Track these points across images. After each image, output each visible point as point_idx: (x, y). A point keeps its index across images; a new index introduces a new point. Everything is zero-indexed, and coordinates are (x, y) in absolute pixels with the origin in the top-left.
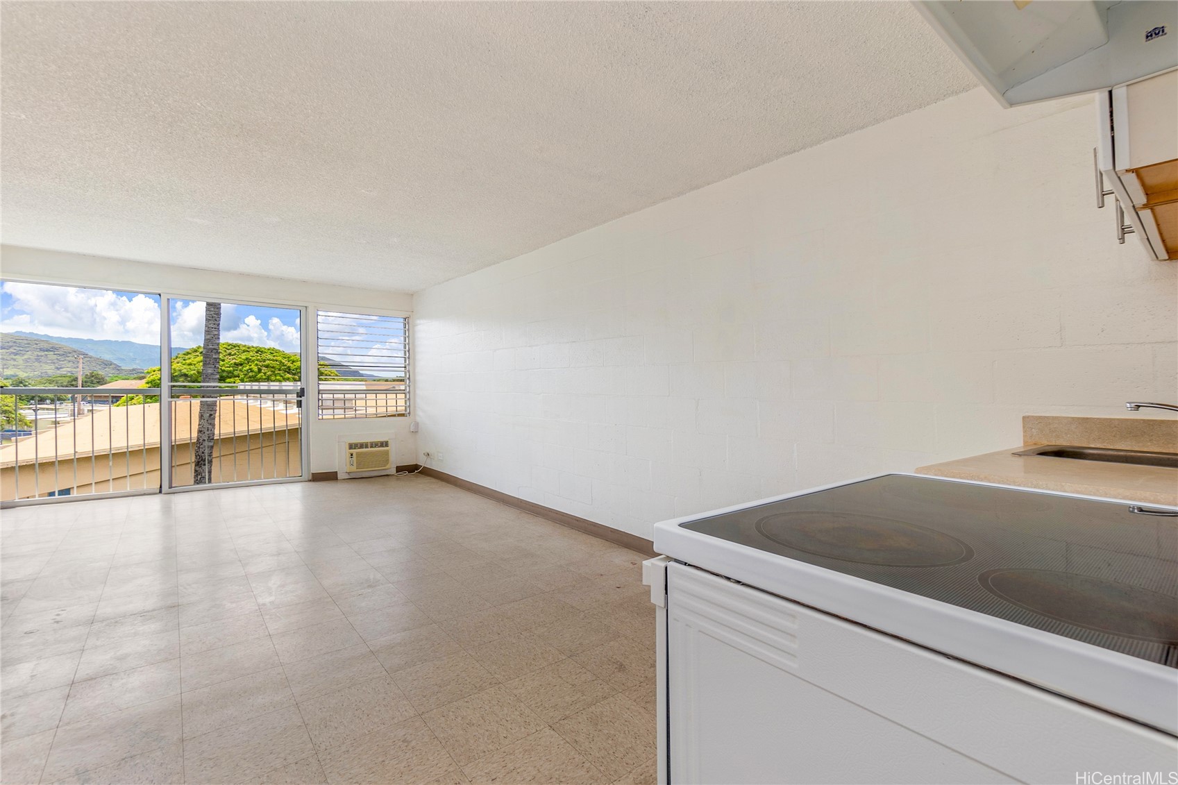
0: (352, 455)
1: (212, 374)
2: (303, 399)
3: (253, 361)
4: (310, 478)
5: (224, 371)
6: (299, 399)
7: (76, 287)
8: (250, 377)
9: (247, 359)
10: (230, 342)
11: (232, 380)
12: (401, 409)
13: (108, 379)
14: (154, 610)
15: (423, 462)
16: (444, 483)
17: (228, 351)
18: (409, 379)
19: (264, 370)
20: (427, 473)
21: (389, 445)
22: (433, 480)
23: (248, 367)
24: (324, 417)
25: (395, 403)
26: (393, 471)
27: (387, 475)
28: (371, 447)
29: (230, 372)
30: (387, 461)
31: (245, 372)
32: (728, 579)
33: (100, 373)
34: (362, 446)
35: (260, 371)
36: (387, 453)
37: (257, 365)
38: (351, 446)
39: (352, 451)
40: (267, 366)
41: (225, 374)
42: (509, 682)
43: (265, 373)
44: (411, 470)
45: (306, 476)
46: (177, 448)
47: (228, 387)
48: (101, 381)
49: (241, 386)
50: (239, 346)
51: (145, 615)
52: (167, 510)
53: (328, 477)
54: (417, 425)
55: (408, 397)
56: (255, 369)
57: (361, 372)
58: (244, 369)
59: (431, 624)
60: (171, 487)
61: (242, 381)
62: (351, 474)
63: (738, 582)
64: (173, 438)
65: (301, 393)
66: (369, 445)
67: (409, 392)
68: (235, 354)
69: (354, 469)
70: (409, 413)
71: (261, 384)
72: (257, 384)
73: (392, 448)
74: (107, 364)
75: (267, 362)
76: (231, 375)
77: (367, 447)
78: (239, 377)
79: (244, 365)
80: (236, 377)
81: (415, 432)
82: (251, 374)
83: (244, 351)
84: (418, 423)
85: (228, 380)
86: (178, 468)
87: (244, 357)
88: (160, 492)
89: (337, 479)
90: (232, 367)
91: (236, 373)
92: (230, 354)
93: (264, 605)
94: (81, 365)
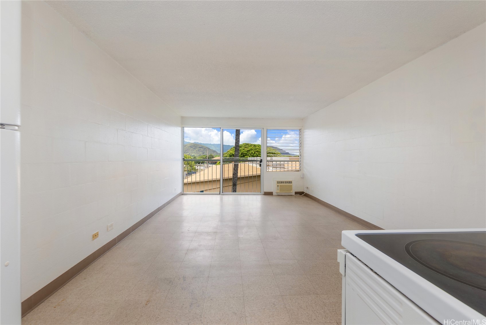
0: (278, 186)
1: (237, 154)
2: (262, 163)
3: (253, 150)
4: (264, 193)
5: (244, 153)
6: (260, 163)
7: (211, 128)
8: (252, 155)
9: (251, 149)
10: (246, 143)
11: (246, 156)
12: (298, 168)
13: (214, 156)
14: (210, 232)
15: (306, 191)
16: (313, 201)
17: (245, 146)
18: (301, 155)
19: (256, 153)
20: (307, 195)
21: (292, 183)
22: (309, 199)
23: (251, 152)
24: (269, 170)
25: (295, 166)
26: (294, 194)
27: (291, 195)
28: (285, 183)
29: (246, 154)
30: (291, 189)
31: (250, 154)
32: (372, 270)
33: (213, 154)
34: (282, 182)
35: (255, 153)
36: (291, 186)
37: (254, 151)
38: (278, 182)
39: (278, 184)
40: (257, 151)
41: (244, 154)
42: (322, 295)
43: (256, 154)
44: (301, 194)
45: (263, 193)
46: (225, 180)
47: (245, 159)
48: (213, 157)
49: (249, 158)
50: (248, 144)
51: (208, 234)
52: (221, 200)
53: (269, 194)
54: (303, 175)
55: (300, 163)
56: (253, 152)
57: (289, 153)
58: (250, 152)
59: (294, 260)
60: (222, 193)
61: (250, 157)
62: (278, 193)
63: (376, 273)
64: (224, 177)
65: (261, 161)
66: (284, 182)
67: (301, 161)
68: (247, 147)
69: (279, 191)
70: (301, 170)
71: (255, 158)
72: (253, 158)
73: (293, 184)
74: (214, 151)
75: (257, 150)
76: (246, 155)
77: (284, 183)
78: (248, 155)
79: (250, 151)
80: (247, 155)
81: (303, 178)
82: (252, 154)
83: (250, 146)
84: (304, 174)
85: (245, 157)
86: (225, 187)
87: (250, 148)
88: (220, 194)
89: (273, 195)
90: (247, 152)
91: (248, 154)
92: (246, 147)
93: (240, 238)
94: (208, 152)
